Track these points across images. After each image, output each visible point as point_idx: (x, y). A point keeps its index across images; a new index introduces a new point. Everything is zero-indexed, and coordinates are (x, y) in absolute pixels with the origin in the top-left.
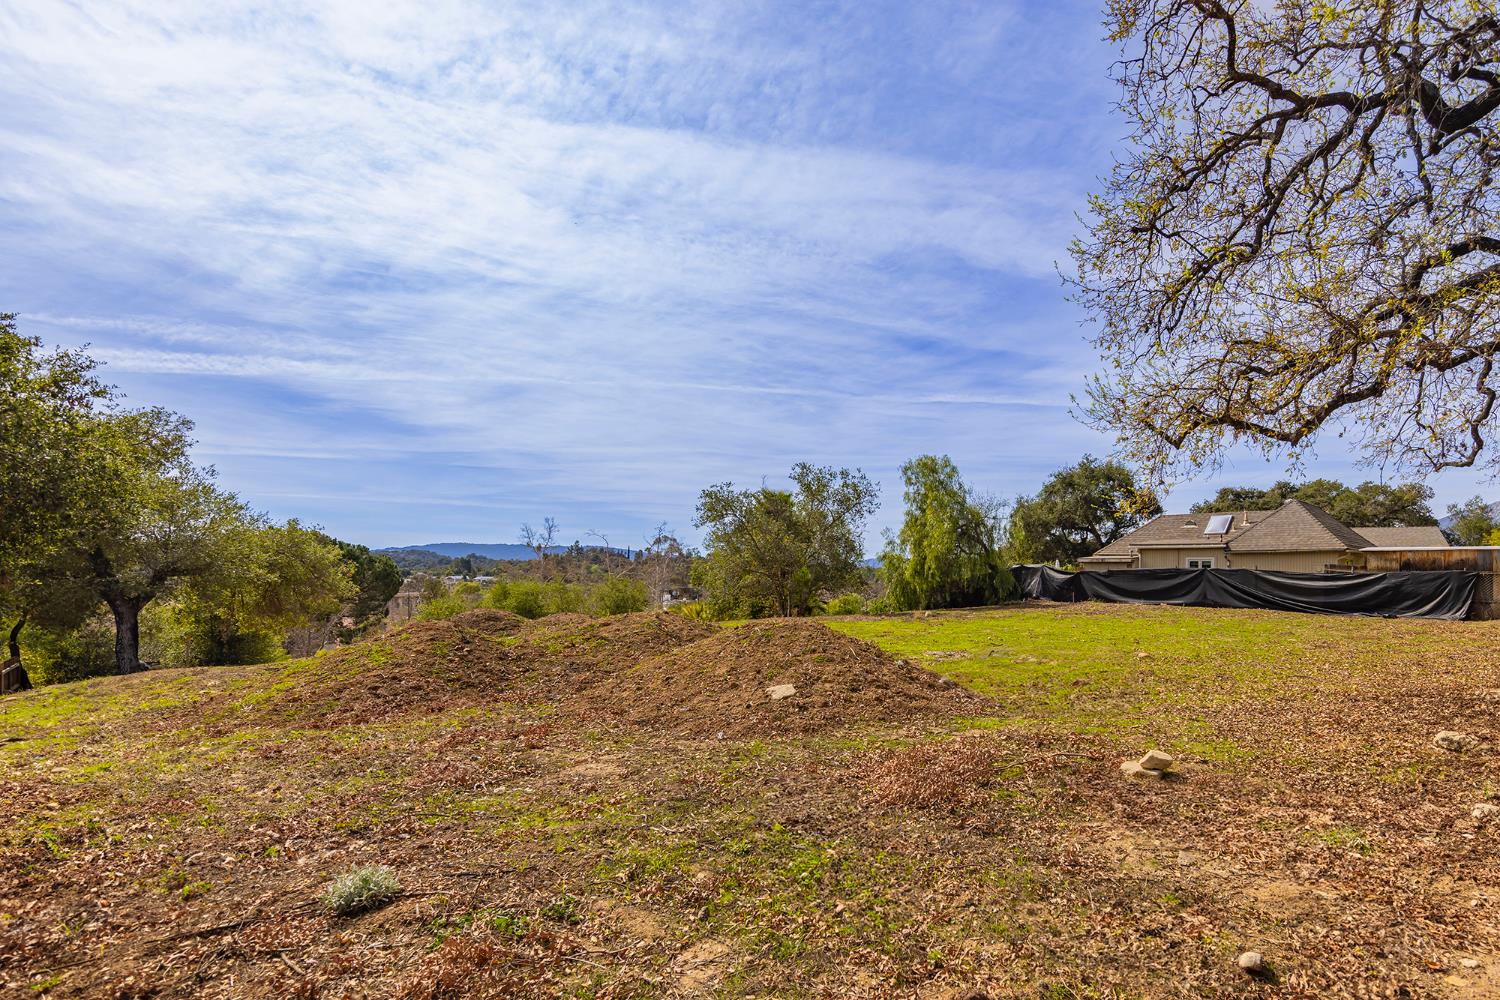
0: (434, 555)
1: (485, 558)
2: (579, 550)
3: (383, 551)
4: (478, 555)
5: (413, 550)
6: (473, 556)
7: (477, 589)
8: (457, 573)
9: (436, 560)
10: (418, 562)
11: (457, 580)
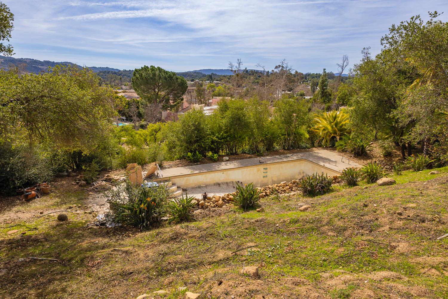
0: (202, 74)
1: (216, 74)
2: (247, 71)
3: (187, 72)
4: (214, 73)
5: (195, 72)
6: (213, 74)
7: (214, 86)
8: (208, 80)
9: (202, 75)
10: (197, 76)
11: (208, 82)
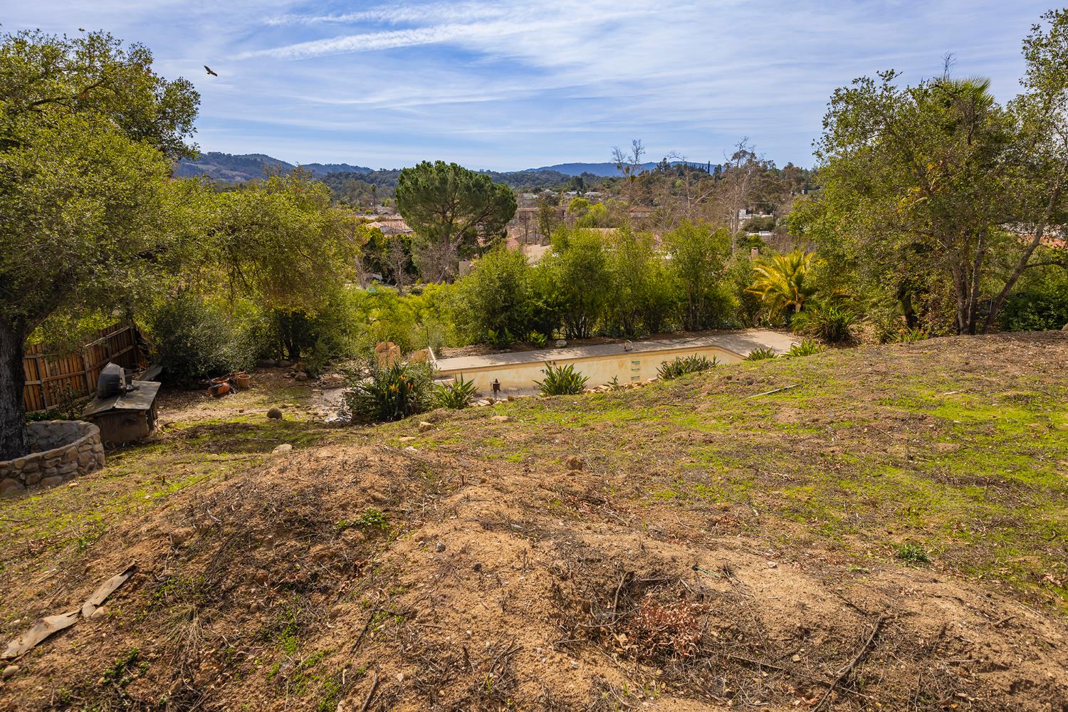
0: (558, 174)
1: (594, 176)
2: (667, 166)
3: (524, 172)
4: (588, 173)
5: (544, 171)
6: (585, 174)
7: (585, 204)
8: (573, 190)
9: (560, 179)
10: (548, 180)
11: (573, 195)
